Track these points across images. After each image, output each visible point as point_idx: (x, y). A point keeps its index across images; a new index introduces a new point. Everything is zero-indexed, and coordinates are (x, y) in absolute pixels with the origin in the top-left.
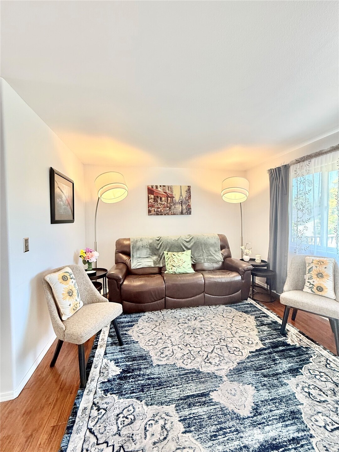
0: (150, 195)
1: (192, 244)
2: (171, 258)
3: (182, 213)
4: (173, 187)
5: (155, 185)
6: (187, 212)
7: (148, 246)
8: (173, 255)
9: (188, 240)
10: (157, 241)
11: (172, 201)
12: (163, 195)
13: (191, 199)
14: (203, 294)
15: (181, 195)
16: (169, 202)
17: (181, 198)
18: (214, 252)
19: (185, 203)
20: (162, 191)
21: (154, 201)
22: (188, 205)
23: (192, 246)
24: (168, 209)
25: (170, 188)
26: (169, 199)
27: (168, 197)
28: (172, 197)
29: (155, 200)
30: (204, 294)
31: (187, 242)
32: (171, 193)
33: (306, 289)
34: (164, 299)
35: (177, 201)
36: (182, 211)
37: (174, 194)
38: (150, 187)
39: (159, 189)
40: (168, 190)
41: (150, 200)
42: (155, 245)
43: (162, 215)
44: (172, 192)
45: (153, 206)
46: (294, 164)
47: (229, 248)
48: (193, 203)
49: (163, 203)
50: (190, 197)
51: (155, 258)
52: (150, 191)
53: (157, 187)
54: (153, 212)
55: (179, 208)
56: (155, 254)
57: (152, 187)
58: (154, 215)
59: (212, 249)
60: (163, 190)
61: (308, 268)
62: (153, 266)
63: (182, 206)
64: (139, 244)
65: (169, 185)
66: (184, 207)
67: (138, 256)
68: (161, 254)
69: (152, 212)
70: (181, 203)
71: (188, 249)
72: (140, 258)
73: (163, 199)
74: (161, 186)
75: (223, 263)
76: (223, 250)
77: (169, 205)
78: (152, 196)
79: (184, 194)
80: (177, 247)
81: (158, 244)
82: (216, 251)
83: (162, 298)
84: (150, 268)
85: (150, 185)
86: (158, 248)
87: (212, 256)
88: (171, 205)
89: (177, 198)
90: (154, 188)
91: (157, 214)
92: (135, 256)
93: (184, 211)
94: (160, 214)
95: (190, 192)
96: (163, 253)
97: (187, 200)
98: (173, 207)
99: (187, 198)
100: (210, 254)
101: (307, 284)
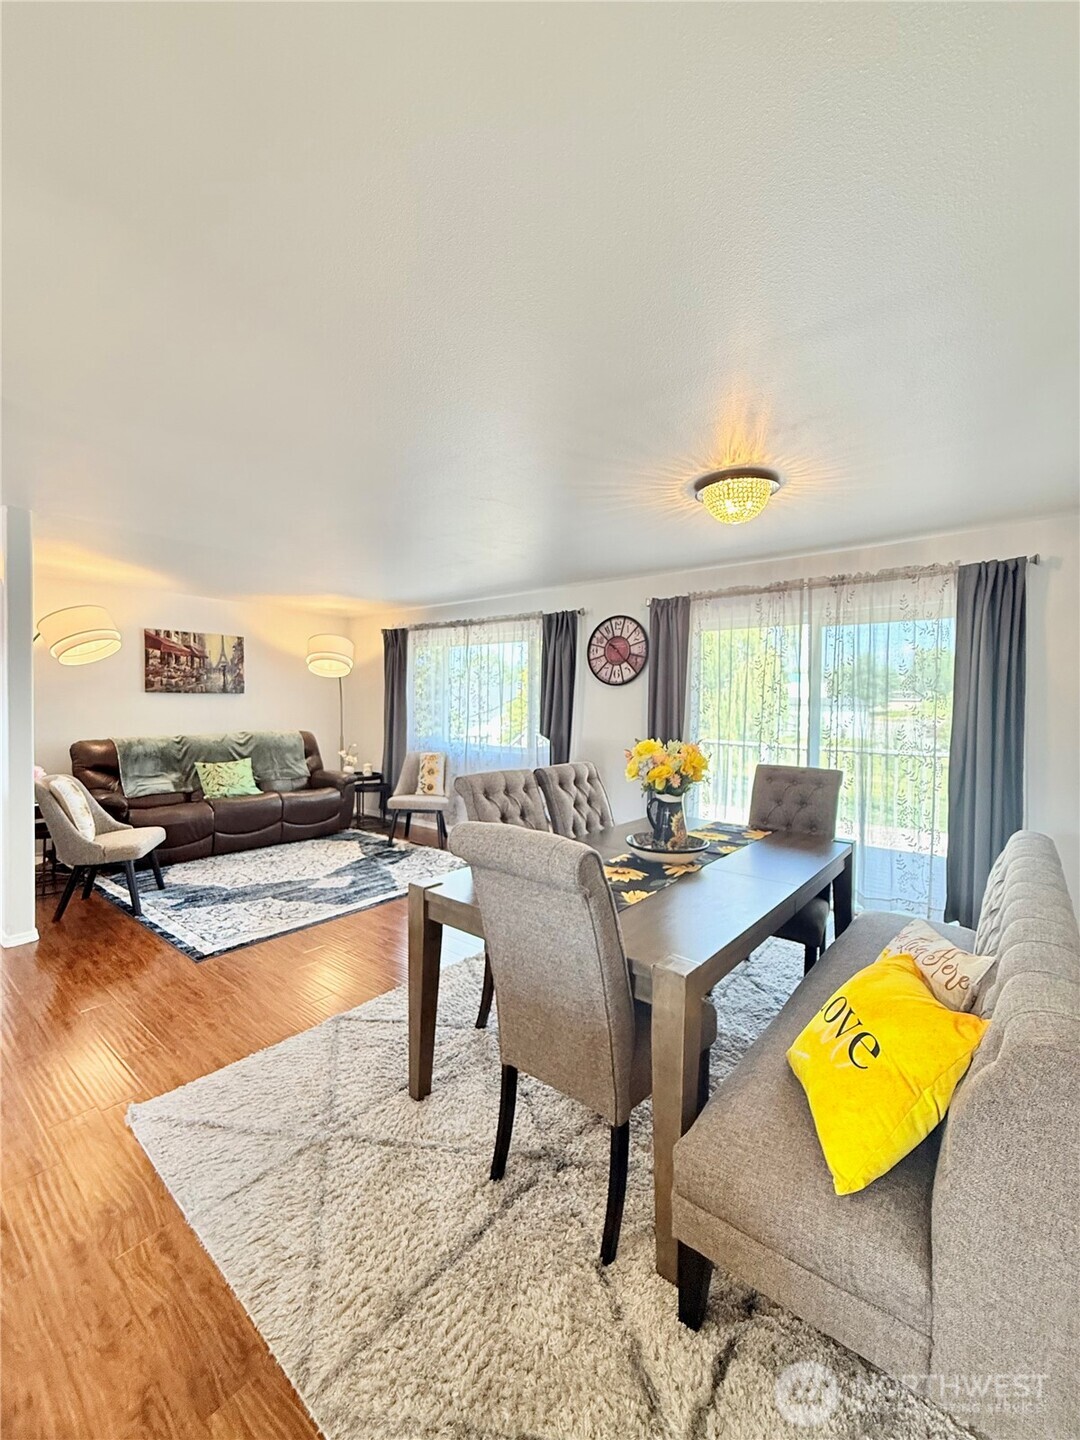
0: (150, 650)
1: (251, 748)
3: (224, 690)
4: (206, 638)
6: (235, 688)
7: (159, 755)
9: (242, 741)
10: (176, 745)
11: (203, 665)
13: (245, 663)
14: (279, 824)
15: (223, 654)
16: (195, 666)
17: (223, 659)
18: (293, 761)
19: (232, 671)
21: (161, 663)
22: (239, 674)
23: (251, 753)
24: (194, 680)
25: (199, 638)
26: (197, 660)
27: (193, 655)
28: (203, 657)
29: (164, 660)
30: (282, 825)
31: (240, 745)
32: (200, 649)
33: (419, 791)
35: (214, 665)
36: (224, 686)
37: (207, 650)
39: (174, 639)
40: (195, 641)
41: (151, 661)
43: (180, 692)
44: (203, 645)
45: (157, 673)
47: (318, 754)
48: (248, 670)
49: (183, 667)
50: (241, 660)
51: (174, 776)
52: (152, 640)
53: (168, 634)
55: (218, 679)
56: (175, 770)
57: (157, 633)
58: (161, 691)
59: (288, 755)
61: (421, 766)
62: (173, 790)
63: (224, 675)
65: (200, 632)
66: (229, 678)
67: (137, 773)
68: (188, 770)
69: (155, 685)
70: (224, 670)
71: (243, 757)
72: (139, 777)
73: (183, 659)
74: (177, 633)
75: (309, 779)
76: (310, 758)
77: (195, 673)
78: (158, 653)
79: (230, 653)
80: (221, 754)
81: (180, 750)
82: (296, 760)
83: (209, 835)
84: (166, 794)
85: (152, 627)
86: (180, 757)
87: (290, 768)
88: (201, 672)
89: (213, 660)
90: (162, 635)
91: (168, 691)
92: (131, 775)
93: (230, 687)
94: (174, 690)
95: (242, 650)
96: (193, 766)
97: (237, 664)
98: (205, 677)
99: (236, 661)
100: (287, 765)
101: (420, 785)
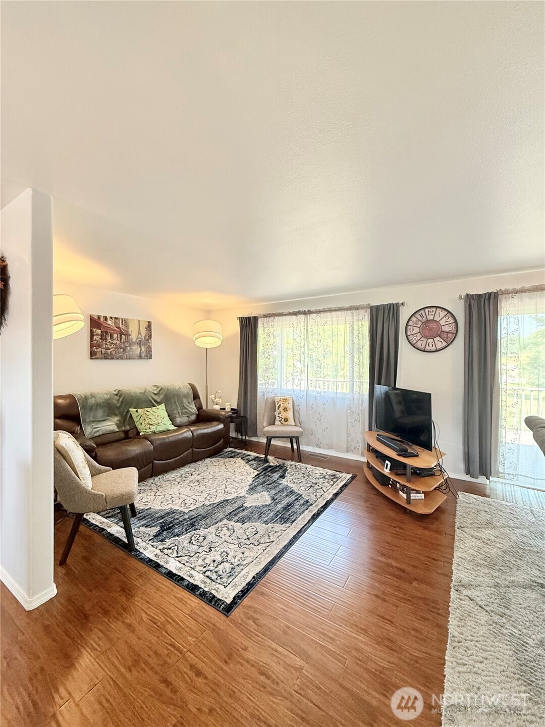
0: (94, 330)
1: (162, 397)
2: (145, 416)
3: (140, 357)
4: (129, 321)
5: (102, 314)
6: (147, 356)
7: (106, 404)
8: (146, 412)
9: (156, 392)
10: (115, 396)
11: (127, 340)
12: (114, 330)
13: (152, 339)
14: (191, 449)
15: (139, 333)
16: (123, 341)
17: (139, 336)
18: (187, 404)
19: (145, 344)
20: (113, 325)
21: (101, 339)
22: (149, 346)
23: (162, 400)
24: (122, 350)
25: (125, 322)
26: (123, 336)
27: (121, 334)
28: (127, 335)
29: (103, 337)
30: (193, 450)
31: (155, 394)
32: (126, 329)
33: (277, 423)
34: (151, 464)
35: (134, 340)
36: (140, 354)
37: (130, 330)
38: (96, 318)
39: (109, 322)
40: (122, 324)
41: (95, 337)
42: (115, 402)
43: (113, 359)
44: (127, 327)
45: (99, 346)
46: (262, 317)
47: (199, 398)
48: (155, 342)
49: (115, 342)
50: (150, 336)
51: (116, 419)
52: (95, 322)
53: (106, 318)
54: (99, 355)
55: (136, 350)
56: (116, 415)
57: (99, 317)
58: (101, 359)
59: (185, 400)
60: (115, 323)
61: (277, 406)
62: (118, 430)
63: (140, 347)
64: (92, 401)
65: (124, 317)
66: (143, 349)
67: (92, 419)
68: (124, 414)
69: (97, 355)
70: (140, 343)
71: (159, 403)
72: (93, 422)
73: (115, 336)
74: (111, 318)
75: (198, 415)
76: (195, 401)
77: (122, 345)
78: (99, 332)
79: (144, 332)
80: (145, 402)
81: (118, 400)
82: (189, 403)
83: (150, 463)
84: (113, 432)
85: (95, 314)
86: (118, 405)
87: (186, 409)
88: (126, 345)
89: (134, 337)
90: (102, 319)
91: (106, 358)
92: (88, 420)
93: (144, 355)
94: (110, 357)
95: (151, 330)
96: (128, 411)
97: (148, 340)
98: (129, 348)
99: (147, 338)
100: (184, 406)
101: (278, 418)
